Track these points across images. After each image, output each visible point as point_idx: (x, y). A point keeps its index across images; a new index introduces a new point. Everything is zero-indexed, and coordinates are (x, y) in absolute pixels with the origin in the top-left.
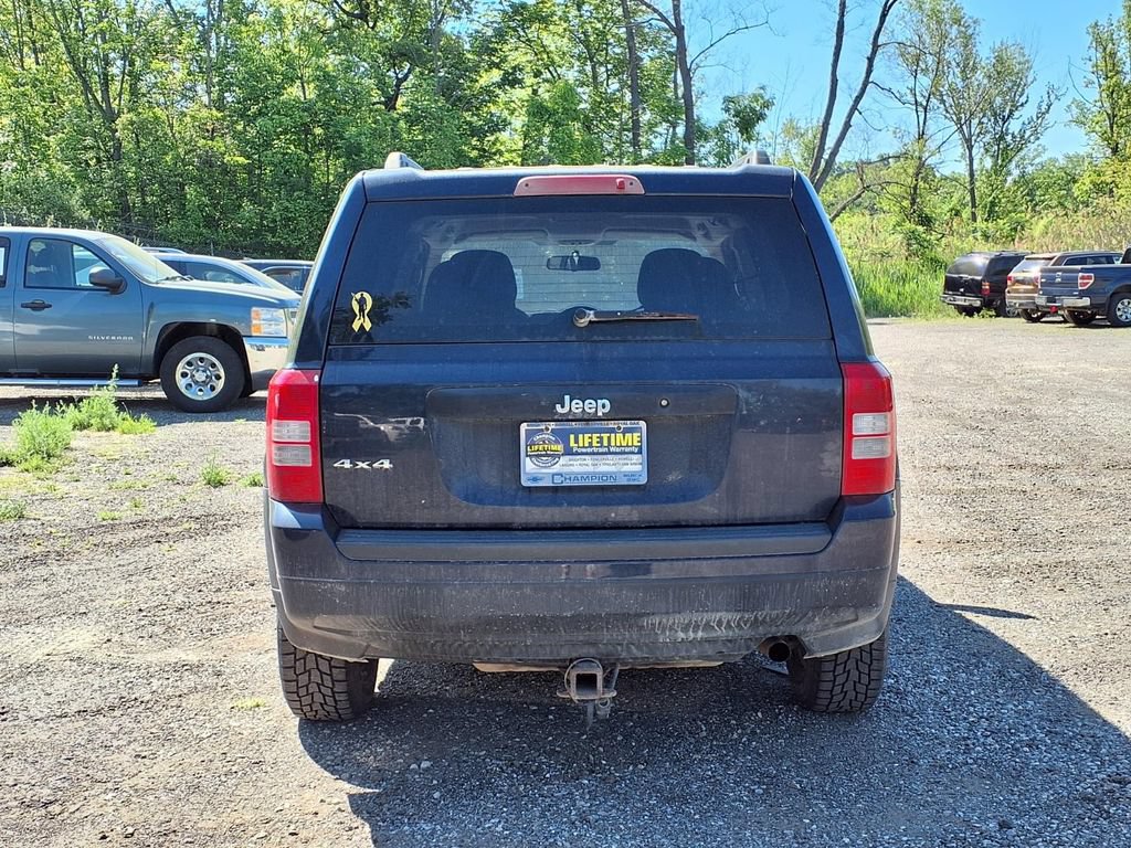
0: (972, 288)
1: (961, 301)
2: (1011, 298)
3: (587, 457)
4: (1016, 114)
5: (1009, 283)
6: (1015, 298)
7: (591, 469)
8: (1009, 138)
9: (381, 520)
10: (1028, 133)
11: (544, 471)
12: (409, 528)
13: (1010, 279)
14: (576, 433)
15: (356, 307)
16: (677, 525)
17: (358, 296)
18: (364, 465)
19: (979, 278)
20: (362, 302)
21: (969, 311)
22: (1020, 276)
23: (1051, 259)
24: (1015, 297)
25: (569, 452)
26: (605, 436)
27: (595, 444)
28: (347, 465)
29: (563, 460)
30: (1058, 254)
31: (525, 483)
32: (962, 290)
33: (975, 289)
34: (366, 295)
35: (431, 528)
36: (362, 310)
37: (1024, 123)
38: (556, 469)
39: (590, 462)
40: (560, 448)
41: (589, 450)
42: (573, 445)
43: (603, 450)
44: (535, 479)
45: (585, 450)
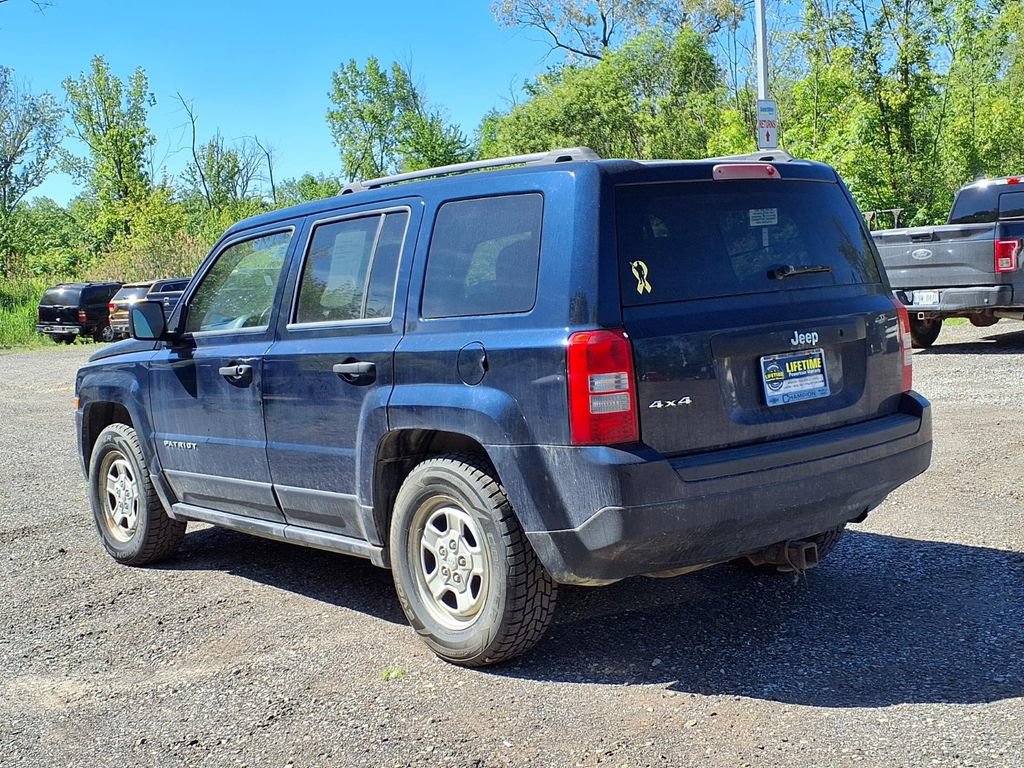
0: (69, 317)
1: (58, 329)
2: (116, 323)
3: (797, 380)
4: (18, 160)
5: (111, 309)
6: (121, 323)
7: (799, 388)
8: (13, 181)
9: (683, 448)
10: (31, 177)
11: (776, 393)
12: (701, 452)
13: (112, 305)
14: (790, 361)
15: (636, 273)
16: (846, 424)
17: (635, 264)
18: (672, 404)
19: (76, 307)
20: (639, 269)
21: (69, 339)
22: (123, 302)
23: (149, 286)
24: (118, 321)
25: (787, 377)
26: (804, 362)
27: (800, 369)
28: (660, 405)
29: (785, 383)
30: (154, 282)
31: (770, 404)
32: (58, 320)
33: (72, 317)
34: (641, 263)
35: (717, 449)
36: (641, 276)
37: (25, 167)
38: (783, 391)
39: (798, 383)
40: (782, 374)
41: (797, 374)
42: (788, 371)
43: (804, 373)
44: (774, 401)
45: (795, 374)
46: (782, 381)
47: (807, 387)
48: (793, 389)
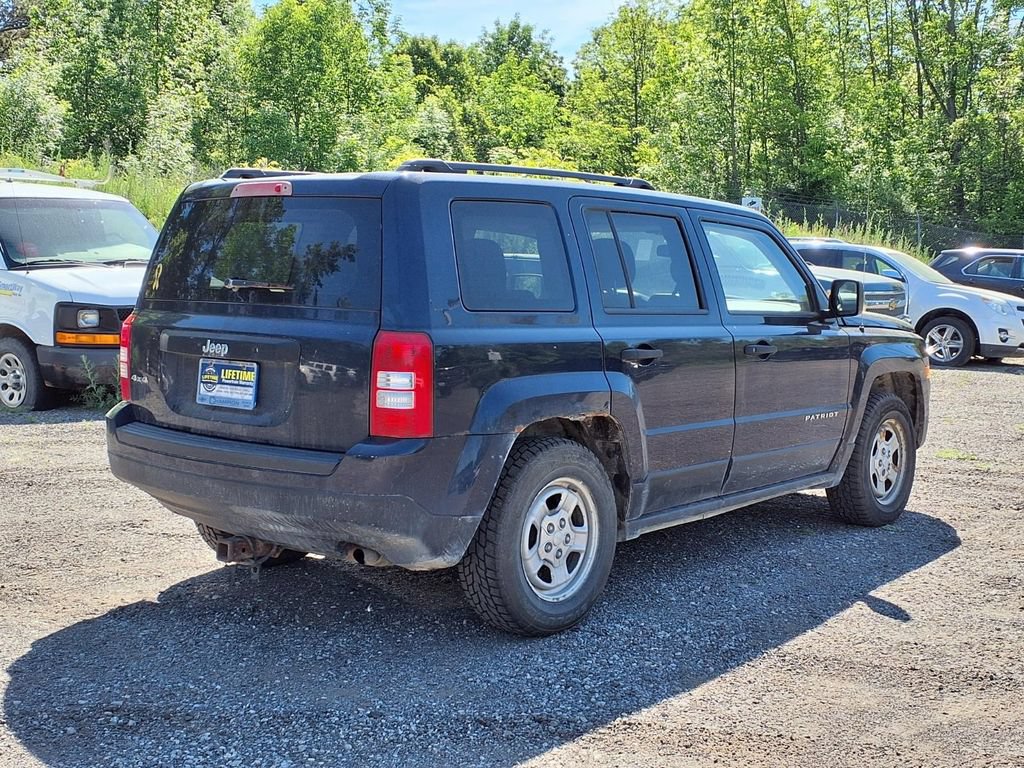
3: (229, 387)
7: (229, 395)
11: (209, 394)
18: (139, 379)
25: (220, 382)
26: (238, 372)
27: (233, 378)
28: (135, 379)
29: (218, 387)
31: (198, 401)
38: (214, 393)
39: (229, 390)
40: (216, 378)
41: (230, 382)
42: (222, 376)
43: (236, 382)
44: (202, 399)
45: (227, 381)
46: (214, 384)
47: (235, 396)
48: (223, 395)
